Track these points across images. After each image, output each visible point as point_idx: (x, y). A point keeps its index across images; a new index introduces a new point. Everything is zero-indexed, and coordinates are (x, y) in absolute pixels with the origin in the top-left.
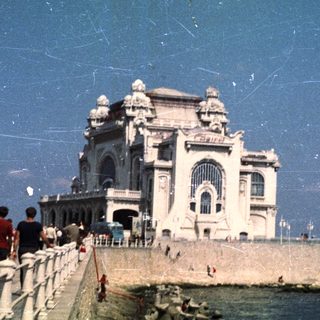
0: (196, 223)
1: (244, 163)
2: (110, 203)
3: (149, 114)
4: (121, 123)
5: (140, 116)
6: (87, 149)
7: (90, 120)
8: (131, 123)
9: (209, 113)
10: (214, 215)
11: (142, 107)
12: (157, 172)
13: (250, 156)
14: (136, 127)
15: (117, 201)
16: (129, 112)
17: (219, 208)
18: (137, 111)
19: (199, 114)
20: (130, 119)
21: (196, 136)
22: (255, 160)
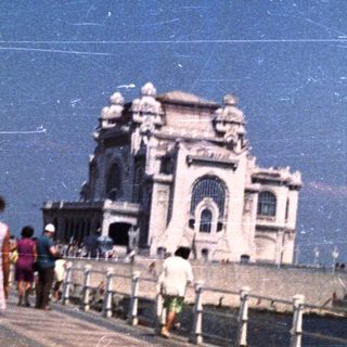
0: (194, 241)
1: (254, 180)
2: (106, 215)
3: (158, 120)
4: (127, 129)
5: (147, 123)
6: (97, 152)
7: (101, 120)
8: (138, 130)
9: (225, 123)
10: (214, 235)
11: (149, 113)
12: (156, 186)
13: (262, 174)
14: (142, 134)
15: (115, 213)
16: (136, 117)
17: (220, 227)
18: (145, 117)
19: (214, 123)
20: (137, 124)
21: (198, 151)
22: (267, 178)
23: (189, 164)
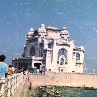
0: (59, 67)
1: (74, 50)
2: (33, 61)
3: (46, 34)
4: (37, 37)
5: (43, 35)
6: (27, 44)
7: (28, 36)
8: (40, 37)
9: (64, 34)
10: (64, 65)
11: (43, 32)
12: (47, 52)
14: (42, 38)
15: (35, 60)
16: (40, 33)
17: (66, 63)
18: (42, 33)
19: (61, 35)
20: (40, 35)
21: (59, 41)
22: (77, 49)
23: (57, 45)
